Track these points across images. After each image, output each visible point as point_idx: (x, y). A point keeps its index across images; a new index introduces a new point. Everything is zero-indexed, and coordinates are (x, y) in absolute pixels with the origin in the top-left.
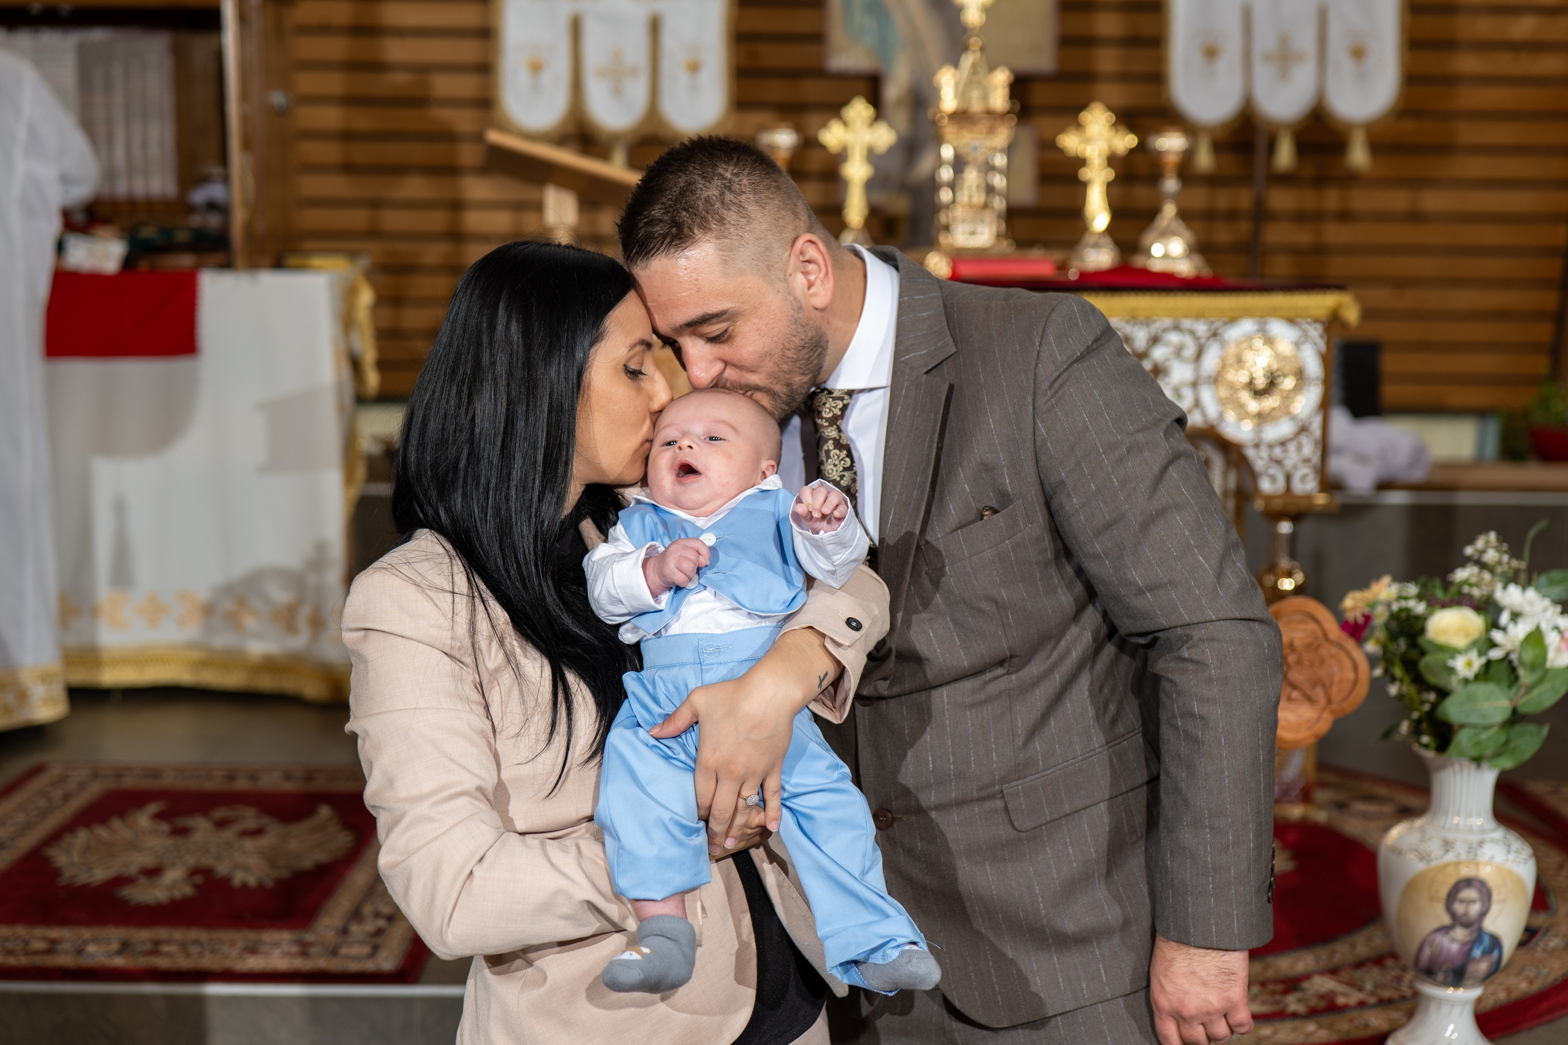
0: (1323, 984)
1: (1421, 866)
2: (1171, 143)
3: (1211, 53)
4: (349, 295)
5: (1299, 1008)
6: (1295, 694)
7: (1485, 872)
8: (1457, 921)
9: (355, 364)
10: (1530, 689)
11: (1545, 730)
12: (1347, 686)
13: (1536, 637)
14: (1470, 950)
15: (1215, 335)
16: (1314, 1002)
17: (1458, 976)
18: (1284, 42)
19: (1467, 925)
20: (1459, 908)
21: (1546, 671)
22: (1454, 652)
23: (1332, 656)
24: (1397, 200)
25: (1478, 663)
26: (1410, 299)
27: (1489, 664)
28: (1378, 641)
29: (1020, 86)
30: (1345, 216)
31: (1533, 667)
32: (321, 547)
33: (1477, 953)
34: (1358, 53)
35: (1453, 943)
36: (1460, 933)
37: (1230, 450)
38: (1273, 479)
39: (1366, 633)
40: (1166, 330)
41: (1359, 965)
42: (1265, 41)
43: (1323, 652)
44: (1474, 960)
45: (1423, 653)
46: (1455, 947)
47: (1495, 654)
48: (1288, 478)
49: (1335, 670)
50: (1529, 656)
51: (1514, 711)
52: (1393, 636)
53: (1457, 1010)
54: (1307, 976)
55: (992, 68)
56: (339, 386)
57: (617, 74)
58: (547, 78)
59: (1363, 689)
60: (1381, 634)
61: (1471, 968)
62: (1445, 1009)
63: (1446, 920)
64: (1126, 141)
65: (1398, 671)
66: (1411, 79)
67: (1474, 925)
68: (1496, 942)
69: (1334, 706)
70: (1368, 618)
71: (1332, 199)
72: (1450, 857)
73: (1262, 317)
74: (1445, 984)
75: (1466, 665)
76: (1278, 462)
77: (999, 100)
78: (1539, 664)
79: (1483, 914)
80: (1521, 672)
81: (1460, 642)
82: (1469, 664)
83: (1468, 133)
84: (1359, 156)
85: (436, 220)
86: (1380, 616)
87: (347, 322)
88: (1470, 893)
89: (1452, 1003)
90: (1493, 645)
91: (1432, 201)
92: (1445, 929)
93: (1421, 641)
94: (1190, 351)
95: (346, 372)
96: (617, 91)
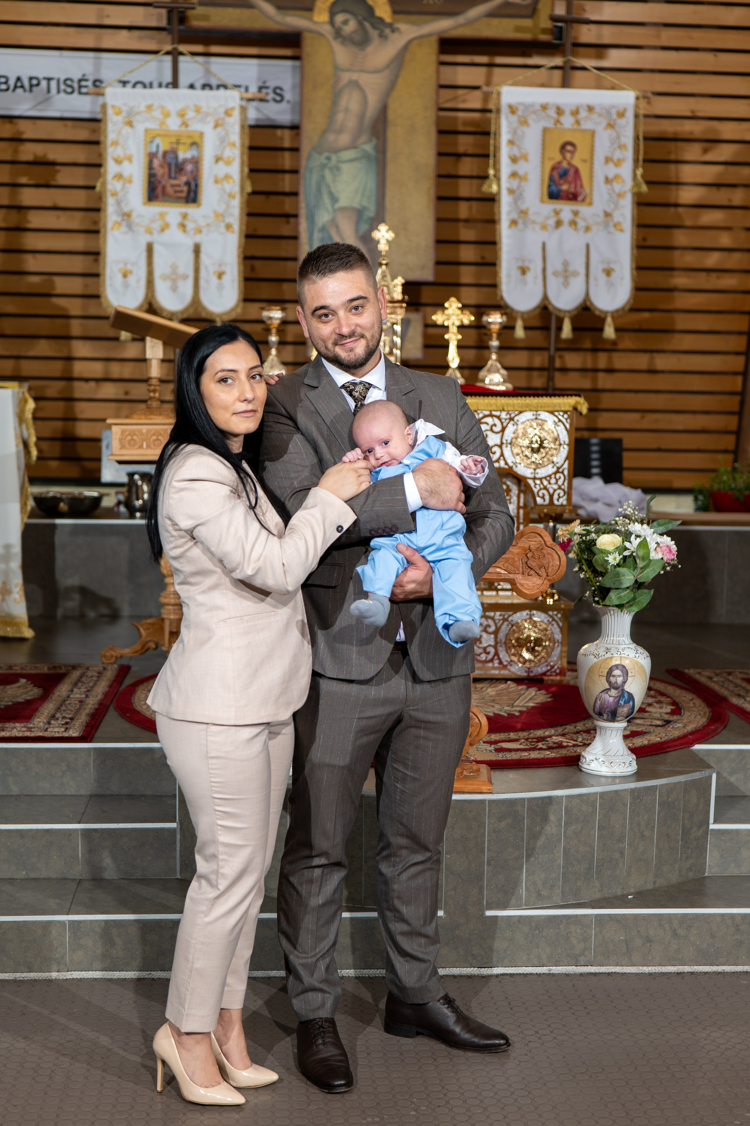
0: (556, 739)
1: (596, 660)
2: (495, 319)
3: (524, 271)
4: (22, 403)
5: (544, 747)
6: (532, 572)
7: (626, 663)
8: (612, 686)
9: (26, 444)
10: (643, 568)
11: (652, 591)
12: (556, 568)
13: (644, 544)
14: (619, 700)
15: (512, 419)
16: (551, 745)
17: (613, 716)
18: (566, 264)
19: (616, 688)
20: (612, 679)
21: (650, 561)
22: (608, 553)
23: (548, 554)
24: (641, 361)
25: (618, 558)
26: (650, 421)
27: (625, 558)
28: (575, 552)
29: (407, 286)
30: (610, 371)
31: (643, 559)
32: (8, 547)
33: (622, 702)
34: (608, 272)
35: (610, 698)
36: (613, 692)
37: (520, 480)
38: (543, 497)
39: (569, 548)
40: (485, 416)
41: (578, 732)
42: (554, 264)
43: (544, 552)
44: (621, 706)
45: (594, 554)
46: (611, 699)
47: (627, 553)
48: (551, 496)
49: (551, 560)
50: (641, 553)
51: (636, 581)
52: (582, 551)
53: (614, 733)
54: (550, 737)
55: (393, 278)
56: (18, 453)
57: (174, 278)
58: (132, 280)
59: (564, 569)
60: (576, 548)
61: (620, 710)
62: (608, 732)
63: (607, 686)
64: (468, 319)
65: (585, 567)
66: (638, 289)
67: (620, 688)
68: (631, 697)
69: (549, 578)
70: (570, 540)
71: (602, 360)
72: (609, 655)
73: (536, 410)
74: (607, 720)
75: (613, 559)
76: (545, 488)
77: (398, 295)
78: (646, 557)
79: (624, 682)
80: (638, 561)
81: (611, 548)
82: (615, 559)
83: (682, 322)
84: (609, 332)
85: (56, 368)
86: (576, 539)
87: (21, 418)
88: (617, 672)
89: (612, 729)
90: (626, 549)
91: (661, 362)
92: (606, 691)
93: (594, 549)
94: (498, 428)
95: (21, 447)
96: (174, 289)
